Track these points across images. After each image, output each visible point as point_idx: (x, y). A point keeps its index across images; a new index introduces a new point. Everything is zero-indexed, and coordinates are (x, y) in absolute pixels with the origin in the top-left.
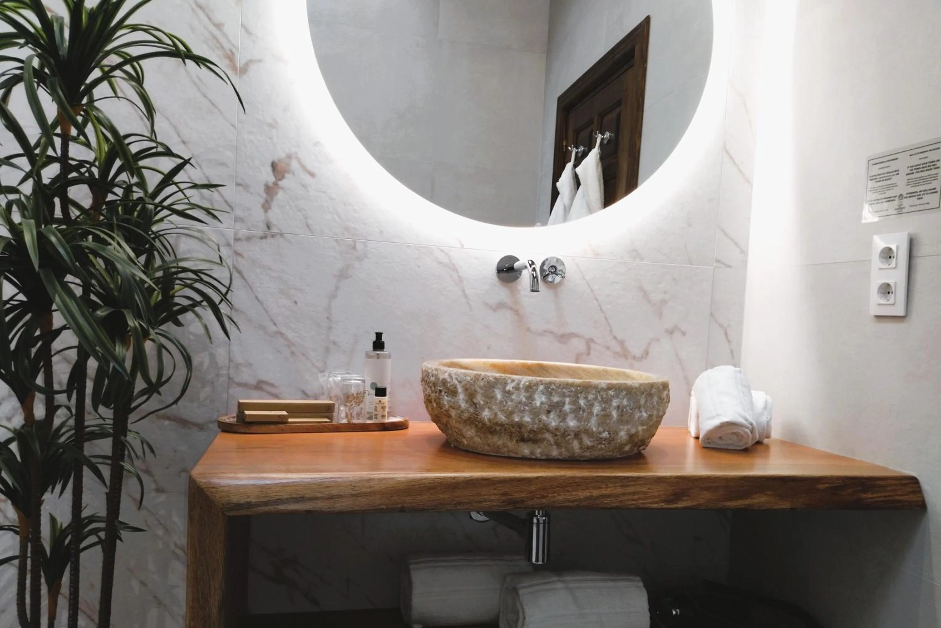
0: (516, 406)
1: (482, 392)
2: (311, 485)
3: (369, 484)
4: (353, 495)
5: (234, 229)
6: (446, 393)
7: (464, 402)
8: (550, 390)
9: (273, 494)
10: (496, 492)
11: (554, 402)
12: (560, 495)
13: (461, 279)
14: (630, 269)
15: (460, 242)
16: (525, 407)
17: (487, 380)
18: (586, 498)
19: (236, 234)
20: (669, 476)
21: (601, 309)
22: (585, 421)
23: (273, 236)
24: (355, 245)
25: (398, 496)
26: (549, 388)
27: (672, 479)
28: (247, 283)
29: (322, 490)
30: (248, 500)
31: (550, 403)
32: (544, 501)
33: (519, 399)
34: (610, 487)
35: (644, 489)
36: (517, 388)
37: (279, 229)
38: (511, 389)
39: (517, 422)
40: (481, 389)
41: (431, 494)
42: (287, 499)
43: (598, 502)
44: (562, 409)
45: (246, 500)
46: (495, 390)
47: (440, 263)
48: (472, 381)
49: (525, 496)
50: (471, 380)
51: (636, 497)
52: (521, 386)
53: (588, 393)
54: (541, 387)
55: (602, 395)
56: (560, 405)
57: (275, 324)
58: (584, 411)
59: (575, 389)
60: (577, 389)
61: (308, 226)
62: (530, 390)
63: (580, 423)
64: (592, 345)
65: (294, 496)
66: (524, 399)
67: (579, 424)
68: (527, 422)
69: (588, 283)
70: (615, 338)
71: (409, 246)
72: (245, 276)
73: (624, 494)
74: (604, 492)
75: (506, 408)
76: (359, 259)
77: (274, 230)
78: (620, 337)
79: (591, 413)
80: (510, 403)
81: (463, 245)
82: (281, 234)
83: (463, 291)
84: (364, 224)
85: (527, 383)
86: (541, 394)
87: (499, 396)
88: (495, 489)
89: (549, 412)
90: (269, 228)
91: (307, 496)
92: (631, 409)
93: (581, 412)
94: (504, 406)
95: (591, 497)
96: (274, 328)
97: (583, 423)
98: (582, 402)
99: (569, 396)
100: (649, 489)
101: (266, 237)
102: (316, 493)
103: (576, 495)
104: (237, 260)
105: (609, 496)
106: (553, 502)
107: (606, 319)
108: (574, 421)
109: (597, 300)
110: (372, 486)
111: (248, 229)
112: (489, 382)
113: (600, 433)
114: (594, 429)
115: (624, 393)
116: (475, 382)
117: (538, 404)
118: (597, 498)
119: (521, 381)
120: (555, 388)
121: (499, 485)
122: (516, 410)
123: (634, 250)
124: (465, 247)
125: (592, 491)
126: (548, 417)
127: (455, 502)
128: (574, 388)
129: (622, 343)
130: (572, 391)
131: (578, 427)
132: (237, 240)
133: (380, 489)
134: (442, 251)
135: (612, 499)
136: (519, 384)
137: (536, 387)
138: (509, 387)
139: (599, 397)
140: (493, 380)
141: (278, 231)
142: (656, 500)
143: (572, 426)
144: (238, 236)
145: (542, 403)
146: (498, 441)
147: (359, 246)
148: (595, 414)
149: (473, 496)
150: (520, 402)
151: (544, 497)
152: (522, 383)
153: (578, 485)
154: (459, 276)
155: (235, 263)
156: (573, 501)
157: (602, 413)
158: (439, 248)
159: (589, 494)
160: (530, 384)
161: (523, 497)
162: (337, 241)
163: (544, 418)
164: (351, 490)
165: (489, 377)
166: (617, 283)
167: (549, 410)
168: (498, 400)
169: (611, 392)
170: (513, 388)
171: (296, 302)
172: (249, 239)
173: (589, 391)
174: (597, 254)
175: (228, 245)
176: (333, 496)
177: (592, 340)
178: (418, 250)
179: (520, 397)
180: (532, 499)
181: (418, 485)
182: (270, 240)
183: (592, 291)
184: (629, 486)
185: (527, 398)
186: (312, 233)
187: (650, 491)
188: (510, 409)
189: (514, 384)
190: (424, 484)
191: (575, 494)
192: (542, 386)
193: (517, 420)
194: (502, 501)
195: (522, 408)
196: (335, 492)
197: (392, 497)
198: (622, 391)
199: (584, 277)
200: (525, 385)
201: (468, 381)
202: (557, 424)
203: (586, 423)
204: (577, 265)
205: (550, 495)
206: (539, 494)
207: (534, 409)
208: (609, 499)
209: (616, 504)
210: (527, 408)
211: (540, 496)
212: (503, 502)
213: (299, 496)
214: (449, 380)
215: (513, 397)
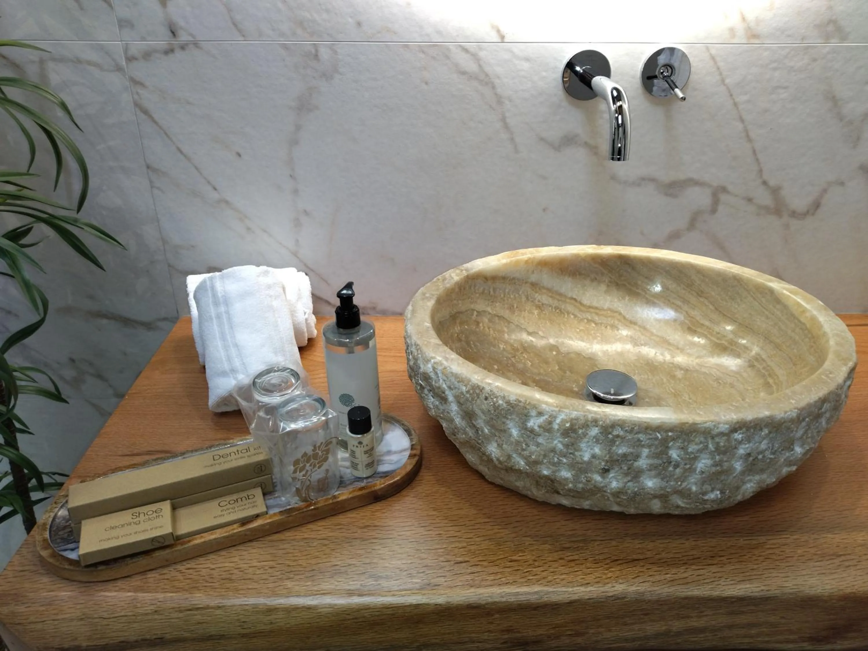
0: (545, 456)
1: (484, 417)
2: (173, 620)
3: (269, 618)
4: (243, 636)
5: (121, 41)
6: (431, 393)
7: (459, 416)
8: (610, 436)
9: (114, 634)
10: (492, 627)
11: (618, 455)
12: (610, 631)
13: (499, 100)
14: (815, 60)
15: (498, 31)
16: (561, 458)
17: (494, 404)
18: (657, 636)
19: (126, 50)
20: (826, 594)
21: (748, 136)
22: (677, 480)
23: (183, 48)
24: (317, 51)
25: (319, 636)
26: (610, 433)
27: (834, 601)
28: (161, 127)
29: (192, 628)
30: (76, 643)
31: (610, 457)
32: (580, 640)
33: (551, 446)
34: (706, 615)
35: (772, 619)
36: (547, 428)
37: (191, 35)
38: (536, 428)
39: (547, 477)
40: (483, 413)
41: (376, 632)
42: (136, 641)
43: (679, 641)
44: (632, 464)
45: (72, 644)
46: (508, 422)
47: (464, 73)
48: (468, 396)
49: (545, 633)
50: (468, 392)
51: (753, 632)
52: (556, 427)
53: (690, 442)
54: (594, 431)
55: (718, 443)
56: (629, 458)
57: (215, 189)
58: (676, 466)
59: (661, 435)
60: (668, 436)
61: (235, 25)
62: (573, 435)
63: (667, 482)
64: (723, 197)
65: (148, 637)
66: (560, 446)
67: (664, 484)
68: (566, 479)
69: (729, 91)
70: (765, 183)
71: (407, 46)
72: (156, 116)
73: (730, 627)
74: (695, 623)
75: (526, 453)
76: (327, 76)
77: (183, 37)
78: (772, 183)
79: (692, 470)
80: (533, 448)
81: (503, 37)
82: (196, 44)
83: (503, 120)
84: (327, 11)
85: (568, 425)
86: (594, 442)
87: (515, 432)
88: (491, 623)
89: (605, 471)
90: (174, 33)
91: (168, 636)
92: (773, 453)
93: (671, 469)
94: (523, 450)
95: (667, 633)
96: (215, 196)
97: (672, 483)
98: (674, 454)
99: (649, 446)
100: (783, 618)
101: (172, 51)
102: (183, 633)
103: (639, 630)
104: (137, 93)
105: (702, 630)
106: (597, 641)
107: (754, 152)
108: (655, 480)
109: (742, 120)
110: (274, 621)
111: (143, 39)
112: (496, 407)
113: (704, 493)
114: (694, 488)
115: (766, 431)
116: (473, 399)
117: (586, 457)
118: (679, 634)
119: (555, 417)
120: (622, 433)
121: (497, 616)
122: (545, 461)
123: (831, 22)
124: (506, 40)
125: (670, 623)
126: (603, 478)
127: (418, 644)
128: (659, 433)
129: (775, 191)
130: (656, 438)
131: (661, 488)
132: (130, 59)
133: (288, 626)
134: (466, 51)
135: (707, 634)
136: (550, 423)
137: (584, 430)
138: (534, 423)
139: (710, 446)
140: (505, 405)
141: (191, 39)
142: (792, 637)
143: (650, 488)
144: (130, 53)
145: (594, 456)
146: (516, 481)
147: (324, 53)
148: (698, 470)
149: (449, 634)
150: (553, 450)
151: (578, 634)
152: (558, 421)
153: (646, 615)
154: (496, 94)
155: (136, 97)
156: (634, 640)
157: (714, 469)
158: (460, 46)
159: (664, 628)
160: (572, 425)
161: (541, 635)
162: (285, 47)
163: (597, 478)
164: (239, 628)
165: (496, 397)
166: (786, 88)
167: (606, 467)
168: (513, 438)
169: (738, 436)
170: (539, 427)
171: (239, 155)
172: (147, 55)
173: (692, 438)
174: (755, 36)
175: (119, 69)
176: (211, 636)
177: (724, 189)
178: (423, 52)
179: (552, 443)
180: (557, 637)
181: (353, 619)
182: (179, 54)
183: (735, 104)
184: (743, 613)
185: (567, 446)
186: (244, 36)
187: (783, 621)
188: (533, 457)
189: (542, 420)
190: (364, 617)
191: (637, 628)
192: (597, 428)
193: (545, 472)
194: (502, 641)
195: (556, 459)
196: (213, 630)
197: (308, 638)
198: (761, 429)
199: (723, 81)
200: (563, 427)
201: (462, 393)
202: (621, 485)
203: (679, 483)
204: (713, 58)
205: (592, 631)
206: (571, 630)
207: (578, 463)
208: (702, 636)
209: (714, 643)
210: (565, 460)
211: (573, 633)
212: (505, 643)
213: (155, 637)
214: (432, 375)
215: (540, 440)
